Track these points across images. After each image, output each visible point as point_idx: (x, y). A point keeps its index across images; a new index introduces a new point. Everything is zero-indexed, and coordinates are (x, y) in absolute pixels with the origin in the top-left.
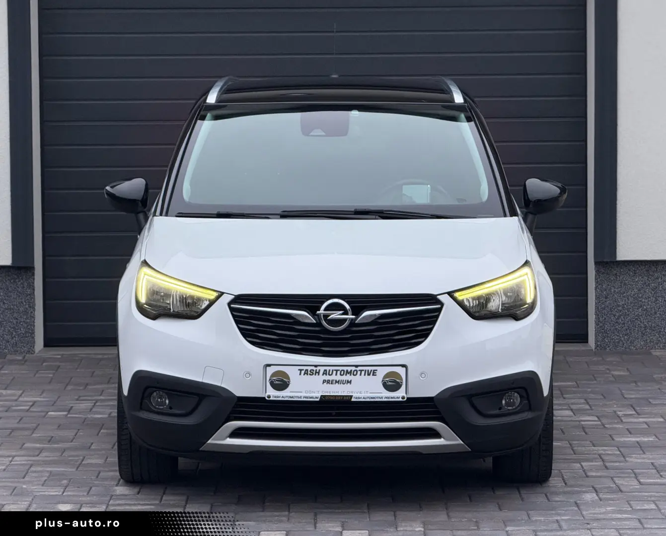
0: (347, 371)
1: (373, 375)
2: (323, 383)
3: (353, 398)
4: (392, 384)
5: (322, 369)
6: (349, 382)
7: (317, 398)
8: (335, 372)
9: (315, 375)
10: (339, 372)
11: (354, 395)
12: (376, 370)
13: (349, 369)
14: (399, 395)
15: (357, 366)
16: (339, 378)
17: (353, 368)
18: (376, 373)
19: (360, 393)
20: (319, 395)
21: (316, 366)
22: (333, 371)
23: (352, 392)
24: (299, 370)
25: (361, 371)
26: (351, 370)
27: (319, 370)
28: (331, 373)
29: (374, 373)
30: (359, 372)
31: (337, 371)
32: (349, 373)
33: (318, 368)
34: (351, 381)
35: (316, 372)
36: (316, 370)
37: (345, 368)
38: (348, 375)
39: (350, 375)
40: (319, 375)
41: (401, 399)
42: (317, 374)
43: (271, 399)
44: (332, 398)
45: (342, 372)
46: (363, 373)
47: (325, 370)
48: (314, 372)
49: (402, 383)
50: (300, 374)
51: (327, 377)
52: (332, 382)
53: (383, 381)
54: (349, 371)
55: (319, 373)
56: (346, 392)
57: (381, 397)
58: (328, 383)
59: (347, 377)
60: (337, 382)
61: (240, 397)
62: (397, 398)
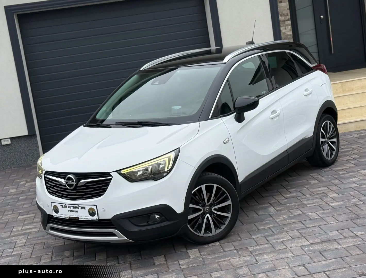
1: (85, 209)
3: (79, 219)
4: (92, 213)
5: (67, 205)
6: (77, 212)
8: (71, 207)
10: (73, 207)
11: (80, 217)
12: (85, 207)
13: (76, 206)
14: (95, 218)
15: (78, 205)
16: (73, 209)
17: (77, 206)
19: (81, 216)
20: (68, 216)
21: (65, 204)
22: (71, 206)
23: (79, 216)
24: (61, 205)
25: (80, 207)
26: (77, 207)
29: (85, 208)
30: (79, 208)
31: (72, 206)
32: (76, 208)
33: (66, 205)
37: (75, 206)
38: (76, 209)
41: (96, 220)
43: (55, 216)
44: (72, 218)
46: (81, 208)
47: (68, 206)
49: (95, 213)
50: (61, 207)
53: (88, 212)
55: (66, 207)
56: (76, 216)
57: (89, 219)
58: (70, 211)
59: (76, 210)
60: (73, 211)
61: (48, 214)
62: (95, 219)
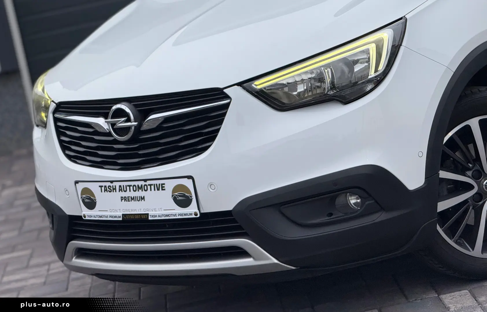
0: (138, 185)
2: (121, 201)
3: (149, 216)
4: (182, 199)
5: (117, 184)
6: (143, 198)
7: (120, 217)
8: (128, 188)
9: (113, 192)
10: (131, 188)
11: (151, 213)
12: (164, 184)
13: (140, 183)
14: (191, 211)
15: (145, 180)
16: (132, 194)
17: (143, 183)
18: (164, 187)
19: (155, 210)
20: (120, 214)
21: (112, 182)
22: (126, 186)
23: (147, 210)
24: (100, 186)
25: (150, 185)
26: (142, 185)
27: (115, 186)
28: (125, 190)
29: (162, 187)
30: (149, 187)
31: (130, 186)
32: (140, 188)
33: (114, 184)
34: (144, 197)
35: (113, 189)
36: (113, 186)
37: (136, 183)
38: (140, 191)
39: (142, 191)
40: (116, 191)
41: (194, 216)
42: (114, 190)
43: (87, 218)
44: (132, 217)
45: (135, 187)
46: (153, 187)
47: (120, 186)
48: (112, 189)
49: (191, 197)
50: (102, 192)
51: (123, 194)
52: (128, 199)
53: (172, 196)
54: (140, 186)
55: (115, 189)
56: (142, 210)
57: (175, 215)
58: (125, 200)
59: (140, 193)
60: (133, 199)
61: (70, 216)
62: (191, 214)
